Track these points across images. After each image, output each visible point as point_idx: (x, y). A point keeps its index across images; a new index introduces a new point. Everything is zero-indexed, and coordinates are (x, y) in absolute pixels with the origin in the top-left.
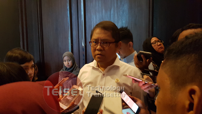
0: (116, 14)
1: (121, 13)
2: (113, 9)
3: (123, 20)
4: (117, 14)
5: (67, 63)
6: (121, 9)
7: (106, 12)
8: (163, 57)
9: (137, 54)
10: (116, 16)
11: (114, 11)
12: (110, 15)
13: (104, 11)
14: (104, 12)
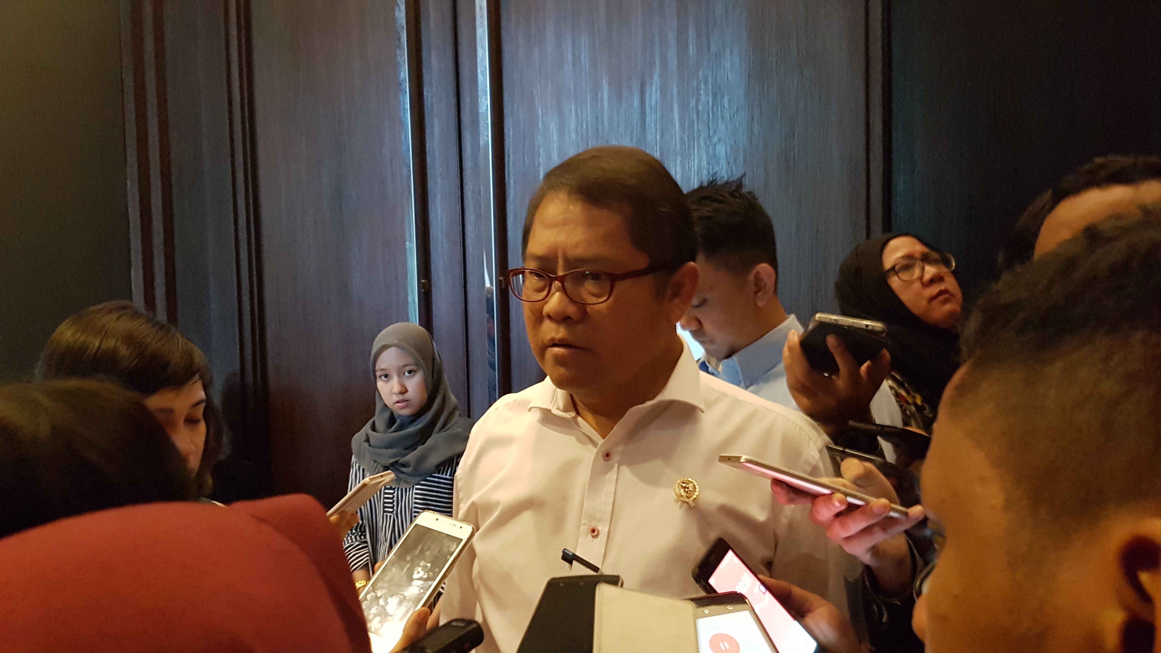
0: (676, 107)
1: (706, 98)
2: (656, 78)
3: (715, 139)
4: (684, 107)
5: (397, 388)
6: (706, 82)
7: (620, 97)
8: (958, 352)
9: (801, 330)
10: (676, 116)
11: (664, 91)
12: (643, 113)
13: (606, 88)
14: (606, 96)
